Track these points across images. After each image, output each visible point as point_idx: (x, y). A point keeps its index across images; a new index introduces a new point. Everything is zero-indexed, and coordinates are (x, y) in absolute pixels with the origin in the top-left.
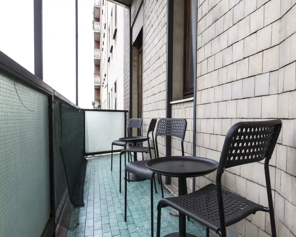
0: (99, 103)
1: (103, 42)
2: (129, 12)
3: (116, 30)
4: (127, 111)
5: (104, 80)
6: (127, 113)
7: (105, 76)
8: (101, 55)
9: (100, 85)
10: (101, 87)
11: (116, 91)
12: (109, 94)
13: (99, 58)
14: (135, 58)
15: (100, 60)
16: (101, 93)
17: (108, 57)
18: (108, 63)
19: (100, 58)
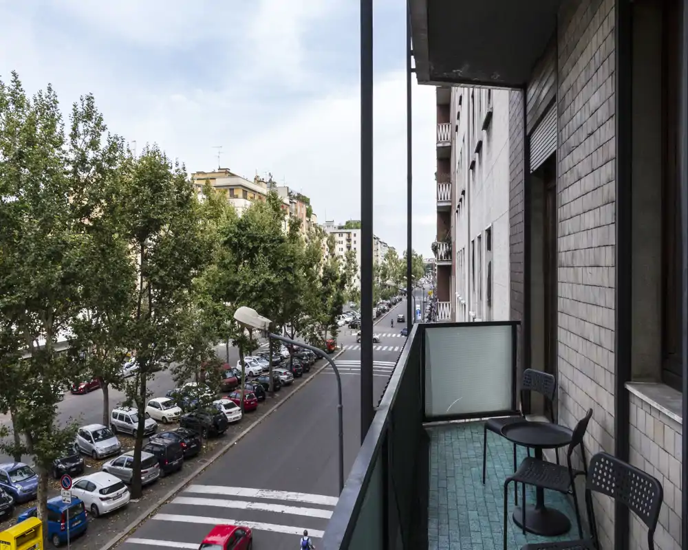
0: (448, 247)
1: (459, 113)
2: (523, 99)
3: (490, 115)
4: (519, 323)
5: (461, 200)
6: (518, 326)
7: (463, 193)
8: (453, 138)
9: (449, 204)
10: (454, 212)
11: (489, 247)
12: (473, 242)
13: (448, 144)
14: (537, 203)
15: (450, 147)
16: (453, 224)
17: (471, 161)
18: (471, 170)
19: (451, 143)
